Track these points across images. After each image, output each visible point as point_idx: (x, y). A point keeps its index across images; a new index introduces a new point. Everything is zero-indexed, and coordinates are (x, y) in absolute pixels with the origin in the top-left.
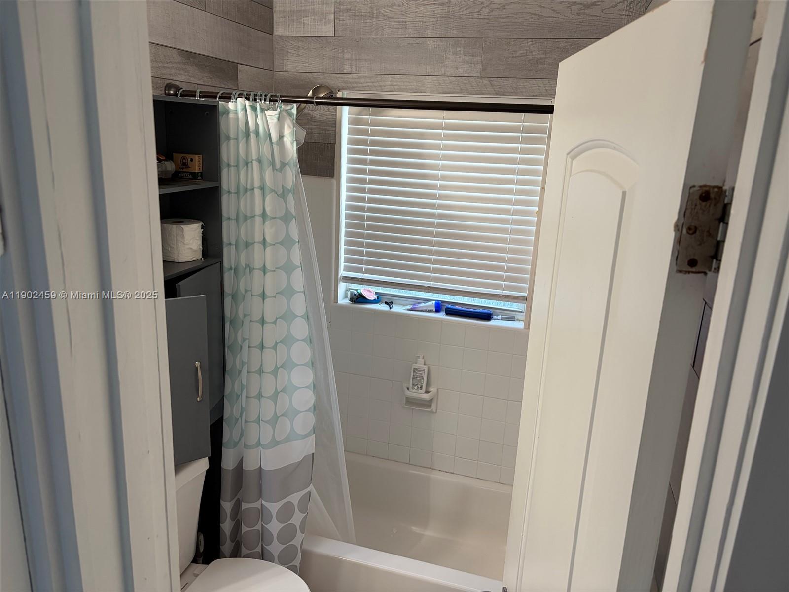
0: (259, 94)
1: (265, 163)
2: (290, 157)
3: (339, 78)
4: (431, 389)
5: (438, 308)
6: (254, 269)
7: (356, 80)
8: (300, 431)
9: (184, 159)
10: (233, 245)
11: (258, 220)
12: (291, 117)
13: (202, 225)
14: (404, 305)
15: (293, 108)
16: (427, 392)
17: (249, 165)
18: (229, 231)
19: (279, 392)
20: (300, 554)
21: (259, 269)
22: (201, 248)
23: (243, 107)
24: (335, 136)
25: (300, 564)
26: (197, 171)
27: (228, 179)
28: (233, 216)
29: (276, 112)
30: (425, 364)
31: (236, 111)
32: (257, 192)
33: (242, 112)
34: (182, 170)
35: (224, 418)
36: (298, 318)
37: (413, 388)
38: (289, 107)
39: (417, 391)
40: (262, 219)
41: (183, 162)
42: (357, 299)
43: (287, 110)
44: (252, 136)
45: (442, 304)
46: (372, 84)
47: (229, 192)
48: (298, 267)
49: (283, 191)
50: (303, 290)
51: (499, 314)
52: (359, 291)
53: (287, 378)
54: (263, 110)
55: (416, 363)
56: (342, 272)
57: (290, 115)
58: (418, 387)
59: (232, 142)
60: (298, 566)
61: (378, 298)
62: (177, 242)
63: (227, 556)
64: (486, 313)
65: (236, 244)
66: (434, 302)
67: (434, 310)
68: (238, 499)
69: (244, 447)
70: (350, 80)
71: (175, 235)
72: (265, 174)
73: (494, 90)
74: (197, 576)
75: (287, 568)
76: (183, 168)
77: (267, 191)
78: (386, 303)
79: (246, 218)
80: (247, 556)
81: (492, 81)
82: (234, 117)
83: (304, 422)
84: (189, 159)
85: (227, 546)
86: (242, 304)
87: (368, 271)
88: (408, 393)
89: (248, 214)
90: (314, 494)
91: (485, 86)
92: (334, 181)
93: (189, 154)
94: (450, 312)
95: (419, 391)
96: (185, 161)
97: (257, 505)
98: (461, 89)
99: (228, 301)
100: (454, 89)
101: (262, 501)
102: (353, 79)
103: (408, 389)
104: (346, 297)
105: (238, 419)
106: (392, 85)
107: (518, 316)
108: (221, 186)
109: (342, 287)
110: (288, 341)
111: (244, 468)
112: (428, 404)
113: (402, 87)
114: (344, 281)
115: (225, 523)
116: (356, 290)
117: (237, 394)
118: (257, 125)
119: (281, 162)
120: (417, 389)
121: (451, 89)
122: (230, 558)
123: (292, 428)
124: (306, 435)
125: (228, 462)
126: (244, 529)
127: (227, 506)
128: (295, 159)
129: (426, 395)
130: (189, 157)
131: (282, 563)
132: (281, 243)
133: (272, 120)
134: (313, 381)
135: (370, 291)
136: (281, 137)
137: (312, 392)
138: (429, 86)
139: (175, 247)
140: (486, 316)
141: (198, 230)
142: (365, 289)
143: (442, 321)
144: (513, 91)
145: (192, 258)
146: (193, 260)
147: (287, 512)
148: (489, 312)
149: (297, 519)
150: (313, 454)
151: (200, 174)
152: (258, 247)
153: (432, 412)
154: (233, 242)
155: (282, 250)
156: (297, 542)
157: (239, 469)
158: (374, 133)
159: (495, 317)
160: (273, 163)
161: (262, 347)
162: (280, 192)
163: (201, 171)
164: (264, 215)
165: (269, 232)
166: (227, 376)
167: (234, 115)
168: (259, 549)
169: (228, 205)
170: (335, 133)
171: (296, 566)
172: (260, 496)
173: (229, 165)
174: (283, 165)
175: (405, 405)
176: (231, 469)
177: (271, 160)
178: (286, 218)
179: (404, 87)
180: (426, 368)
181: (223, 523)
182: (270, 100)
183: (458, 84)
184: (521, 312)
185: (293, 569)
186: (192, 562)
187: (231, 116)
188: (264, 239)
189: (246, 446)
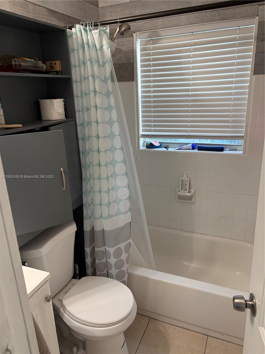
0: (88, 22)
1: (94, 61)
2: (107, 58)
3: (134, 25)
4: (191, 191)
5: (193, 147)
6: (92, 122)
7: (143, 25)
8: (122, 210)
9: (51, 64)
10: (81, 111)
11: (92, 94)
12: (106, 34)
13: (64, 101)
14: (175, 148)
15: (107, 29)
16: (189, 192)
17: (86, 64)
18: (78, 103)
19: (110, 190)
20: (127, 275)
21: (94, 122)
22: (64, 112)
23: (79, 30)
24: (134, 59)
25: (127, 280)
26: (58, 70)
27: (75, 74)
28: (79, 95)
29: (98, 31)
30: (187, 178)
31: (76, 33)
32: (90, 78)
33: (79, 33)
34: (51, 70)
35: (84, 204)
36: (118, 150)
37: (181, 190)
38: (105, 28)
39: (184, 192)
40: (94, 93)
41: (51, 66)
42: (149, 146)
43: (104, 30)
44: (86, 46)
45: (196, 145)
46: (151, 26)
47: (77, 82)
48: (116, 121)
49: (105, 78)
50: (119, 134)
51: (228, 148)
52: (150, 142)
53: (114, 182)
54: (90, 30)
55: (183, 177)
56: (141, 133)
57: (106, 33)
58: (184, 190)
59: (76, 52)
60: (126, 280)
61: (161, 145)
62: (50, 109)
63: (90, 275)
64: (220, 147)
65: (82, 111)
66: (191, 144)
67: (191, 148)
68: (94, 246)
69: (94, 219)
70: (140, 26)
71: (49, 105)
72: (94, 68)
73: (221, 17)
74: (74, 285)
75: (120, 282)
76: (51, 69)
77: (96, 77)
78: (165, 147)
79: (86, 94)
80: (99, 275)
81: (219, 12)
82: (75, 37)
83: (124, 205)
84: (54, 64)
85: (89, 270)
86: (88, 142)
87: (155, 131)
88: (179, 193)
89: (87, 92)
90: (132, 243)
91: (215, 16)
92: (134, 83)
93: (53, 61)
94: (200, 149)
95: (185, 192)
96: (52, 65)
97: (102, 249)
98: (201, 20)
99: (80, 142)
100: (198, 20)
101: (106, 247)
102: (141, 24)
103: (179, 191)
104: (144, 146)
105: (91, 204)
106: (163, 24)
107: (238, 148)
108: (72, 78)
109: (142, 140)
110: (113, 163)
111: (95, 230)
112: (190, 198)
113: (168, 24)
114: (142, 137)
115: (88, 259)
116: (149, 142)
117: (89, 191)
118: (88, 40)
119: (103, 62)
120: (184, 191)
121: (195, 21)
122: (92, 276)
123: (118, 208)
124: (126, 212)
125: (87, 227)
126: (97, 261)
127: (88, 250)
128: (110, 58)
129: (189, 193)
130: (53, 62)
131: (118, 279)
132: (106, 109)
133: (96, 35)
134: (128, 183)
135: (156, 142)
136: (102, 47)
137: (127, 190)
138: (183, 21)
139: (50, 112)
140: (221, 149)
141: (61, 103)
142: (153, 141)
143: (196, 153)
144: (232, 16)
145: (59, 118)
146: (60, 119)
147: (118, 253)
148: (222, 147)
149: (124, 256)
150: (130, 222)
151: (60, 72)
152: (93, 110)
153: (192, 203)
154: (81, 110)
155: (107, 113)
156: (125, 268)
157: (93, 230)
158: (154, 54)
159: (225, 149)
160: (98, 61)
161: (99, 165)
162: (103, 79)
163: (61, 70)
164: (95, 91)
165: (98, 101)
166: (83, 181)
167: (75, 35)
168: (105, 272)
169: (76, 89)
170: (133, 56)
171: (125, 281)
172: (104, 244)
173: (75, 66)
174: (104, 63)
175: (178, 199)
176: (88, 230)
177: (97, 60)
178: (108, 94)
179: (170, 24)
180: (188, 179)
181: (87, 259)
182: (95, 26)
183: (199, 17)
184: (240, 146)
185: (124, 282)
186: (72, 278)
187: (74, 36)
188: (96, 105)
189: (95, 218)
